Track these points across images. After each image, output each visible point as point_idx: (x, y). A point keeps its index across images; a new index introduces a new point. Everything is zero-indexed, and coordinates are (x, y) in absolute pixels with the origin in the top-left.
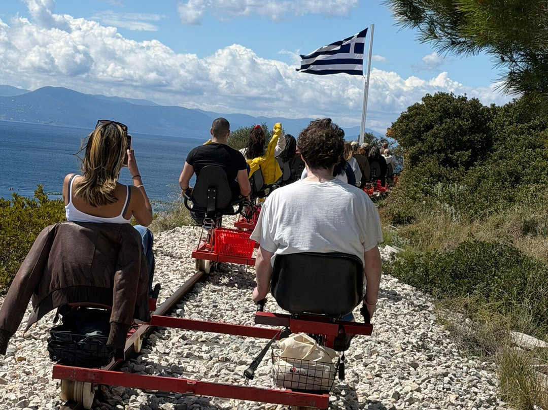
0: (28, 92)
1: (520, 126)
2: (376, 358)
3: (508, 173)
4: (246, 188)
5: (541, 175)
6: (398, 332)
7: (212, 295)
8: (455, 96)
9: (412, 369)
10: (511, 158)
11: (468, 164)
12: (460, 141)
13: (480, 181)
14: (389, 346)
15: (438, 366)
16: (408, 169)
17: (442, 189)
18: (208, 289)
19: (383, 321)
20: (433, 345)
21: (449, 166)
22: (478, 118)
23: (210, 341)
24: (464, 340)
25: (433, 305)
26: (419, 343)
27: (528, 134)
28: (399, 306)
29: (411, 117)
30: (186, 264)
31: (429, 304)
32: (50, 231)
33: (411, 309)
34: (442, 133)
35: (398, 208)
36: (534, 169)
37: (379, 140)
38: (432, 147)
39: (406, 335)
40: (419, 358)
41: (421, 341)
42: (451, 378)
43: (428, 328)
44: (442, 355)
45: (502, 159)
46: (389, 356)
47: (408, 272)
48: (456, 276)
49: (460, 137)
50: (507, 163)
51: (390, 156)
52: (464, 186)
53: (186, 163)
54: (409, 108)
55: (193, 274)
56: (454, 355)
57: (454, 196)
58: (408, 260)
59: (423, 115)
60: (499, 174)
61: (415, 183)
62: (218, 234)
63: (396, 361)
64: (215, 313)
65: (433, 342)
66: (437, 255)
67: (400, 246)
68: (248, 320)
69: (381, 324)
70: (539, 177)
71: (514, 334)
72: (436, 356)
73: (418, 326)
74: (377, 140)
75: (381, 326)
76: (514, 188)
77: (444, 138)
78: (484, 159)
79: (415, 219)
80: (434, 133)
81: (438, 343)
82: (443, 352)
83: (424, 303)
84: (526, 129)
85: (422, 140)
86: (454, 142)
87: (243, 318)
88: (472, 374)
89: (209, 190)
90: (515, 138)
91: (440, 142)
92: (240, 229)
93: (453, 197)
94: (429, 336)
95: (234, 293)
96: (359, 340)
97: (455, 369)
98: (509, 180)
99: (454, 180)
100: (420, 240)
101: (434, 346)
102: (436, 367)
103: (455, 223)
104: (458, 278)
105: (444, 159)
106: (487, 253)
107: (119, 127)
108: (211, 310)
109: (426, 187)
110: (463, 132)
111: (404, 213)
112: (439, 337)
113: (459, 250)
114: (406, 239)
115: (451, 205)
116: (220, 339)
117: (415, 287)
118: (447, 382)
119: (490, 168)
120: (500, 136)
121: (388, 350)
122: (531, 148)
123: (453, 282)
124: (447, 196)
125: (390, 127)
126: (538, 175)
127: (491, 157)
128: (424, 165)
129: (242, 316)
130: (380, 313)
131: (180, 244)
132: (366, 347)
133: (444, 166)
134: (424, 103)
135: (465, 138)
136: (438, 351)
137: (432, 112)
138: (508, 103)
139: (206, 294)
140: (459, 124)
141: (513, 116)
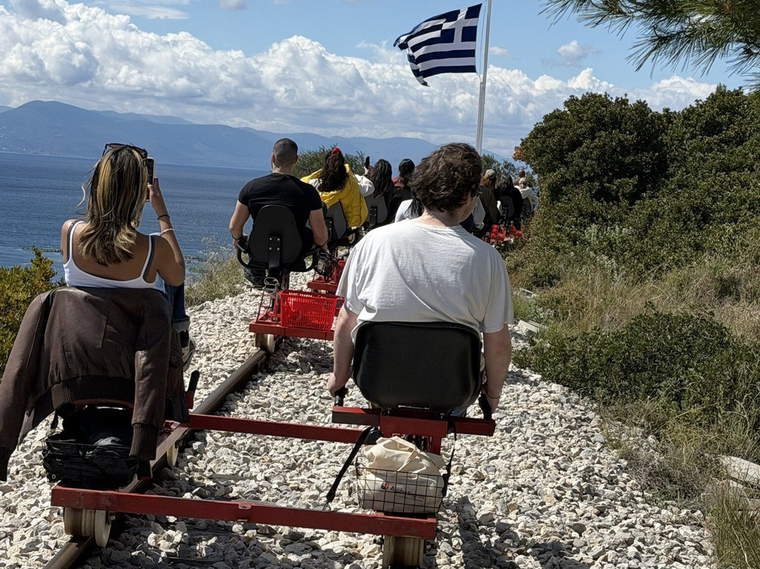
0: (8, 110)
1: (707, 140)
2: (517, 519)
3: (692, 208)
4: (321, 234)
5: (740, 210)
6: (547, 467)
7: (253, 413)
8: (612, 98)
9: (575, 534)
10: (696, 187)
11: (634, 197)
12: (621, 164)
13: (651, 221)
14: (536, 493)
15: (616, 525)
16: (547, 206)
17: (598, 233)
18: (248, 402)
19: (523, 449)
20: (603, 486)
21: (605, 200)
22: (647, 129)
23: (246, 497)
24: (650, 474)
25: (597, 416)
26: (582, 484)
27: (718, 151)
28: (546, 422)
29: (550, 129)
30: (214, 362)
31: (591, 415)
32: (43, 301)
33: (565, 425)
34: (595, 152)
35: (534, 263)
36: (730, 202)
37: (502, 166)
38: (580, 174)
39: (561, 472)
40: (585, 512)
41: (584, 480)
42: (638, 548)
43: (594, 458)
44: (619, 503)
45: (682, 189)
46: (537, 513)
47: (556, 364)
48: (629, 369)
49: (620, 157)
50: (690, 194)
51: (528, 188)
52: (628, 228)
53: (238, 203)
54: (546, 117)
55: (223, 379)
56: (637, 502)
57: (615, 243)
58: (556, 346)
59: (566, 126)
60: (679, 211)
61: (558, 225)
62: (285, 298)
63: (547, 521)
64: (256, 445)
65: (603, 481)
66: (600, 337)
67: (539, 321)
68: (309, 456)
69: (520, 455)
70: (737, 213)
71: (725, 460)
72: (610, 506)
73: (578, 454)
74: (499, 165)
75: (520, 458)
76: (701, 230)
77: (597, 160)
78: (655, 188)
79: (559, 279)
80: (584, 153)
81: (612, 481)
82: (620, 499)
83: (583, 414)
84: (715, 143)
85: (566, 164)
86: (612, 165)
87: (300, 452)
88: (670, 535)
89: (271, 239)
90: (701, 157)
91: (591, 166)
92: (316, 291)
93: (614, 245)
94: (596, 470)
95: (288, 408)
96: (487, 486)
97: (642, 528)
98: (694, 219)
99: (613, 220)
100: (569, 311)
101: (606, 488)
102: (613, 528)
103: (618, 284)
104: (632, 371)
105: (599, 190)
106: (675, 332)
107: (136, 154)
108: (250, 440)
109: (574, 232)
110: (625, 151)
111: (543, 270)
112: (612, 472)
113: (632, 328)
114: (549, 310)
115: (610, 258)
116: (261, 493)
117: (568, 386)
118: (633, 556)
119: (665, 201)
120: (679, 155)
121: (534, 501)
122: (724, 170)
123: (625, 379)
124: (604, 243)
125: (519, 145)
126: (736, 210)
127: (667, 186)
128: (569, 200)
129: (300, 449)
130: (518, 435)
131: (207, 330)
132: (498, 498)
133: (598, 200)
134: (567, 110)
135: (628, 160)
136: (612, 497)
137: (579, 122)
138: (688, 107)
139: (244, 412)
140: (619, 139)
141: (696, 125)
